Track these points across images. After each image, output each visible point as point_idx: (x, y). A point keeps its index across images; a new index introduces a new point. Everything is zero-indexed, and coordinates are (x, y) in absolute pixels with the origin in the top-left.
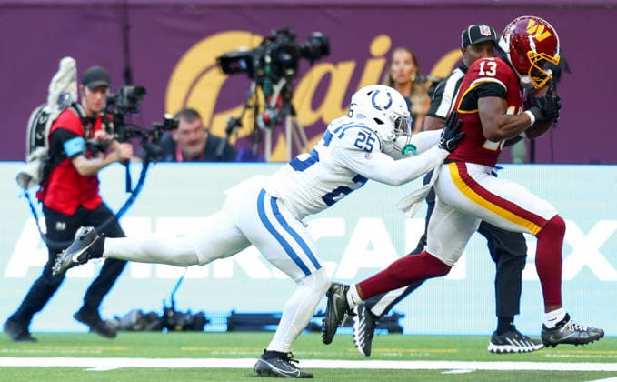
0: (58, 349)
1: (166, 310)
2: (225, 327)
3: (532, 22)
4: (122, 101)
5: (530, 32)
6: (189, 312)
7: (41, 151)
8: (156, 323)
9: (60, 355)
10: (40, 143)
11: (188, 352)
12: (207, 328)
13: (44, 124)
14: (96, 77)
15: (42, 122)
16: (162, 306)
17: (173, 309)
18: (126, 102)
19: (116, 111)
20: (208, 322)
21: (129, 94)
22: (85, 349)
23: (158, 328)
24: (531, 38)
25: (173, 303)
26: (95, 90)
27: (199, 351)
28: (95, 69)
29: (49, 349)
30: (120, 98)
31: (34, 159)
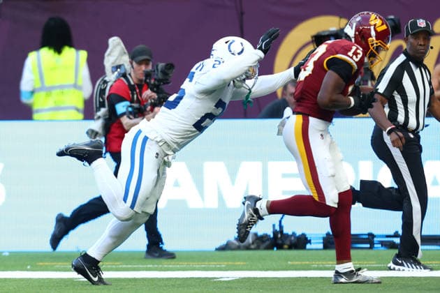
0: (191, 264)
1: (275, 233)
2: (321, 246)
3: (373, 16)
4: (157, 75)
5: (372, 23)
6: (294, 234)
7: (103, 111)
8: (268, 243)
9: (194, 269)
10: (102, 105)
11: (293, 265)
12: (308, 246)
13: (105, 89)
14: (141, 53)
15: (102, 88)
16: (272, 230)
17: (281, 231)
18: (160, 76)
19: (152, 82)
20: (309, 242)
21: (162, 69)
22: (212, 264)
23: (270, 247)
24: (372, 28)
25: (281, 227)
26: (140, 63)
27: (301, 264)
28: (141, 47)
29: (185, 265)
30: (156, 72)
31: (99, 118)
